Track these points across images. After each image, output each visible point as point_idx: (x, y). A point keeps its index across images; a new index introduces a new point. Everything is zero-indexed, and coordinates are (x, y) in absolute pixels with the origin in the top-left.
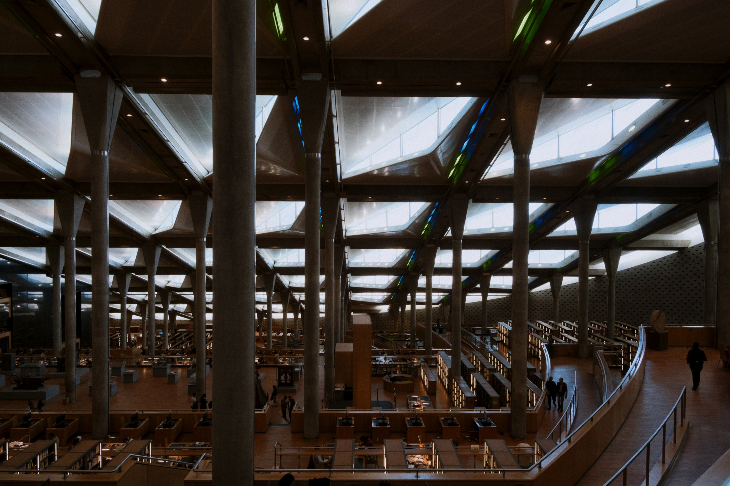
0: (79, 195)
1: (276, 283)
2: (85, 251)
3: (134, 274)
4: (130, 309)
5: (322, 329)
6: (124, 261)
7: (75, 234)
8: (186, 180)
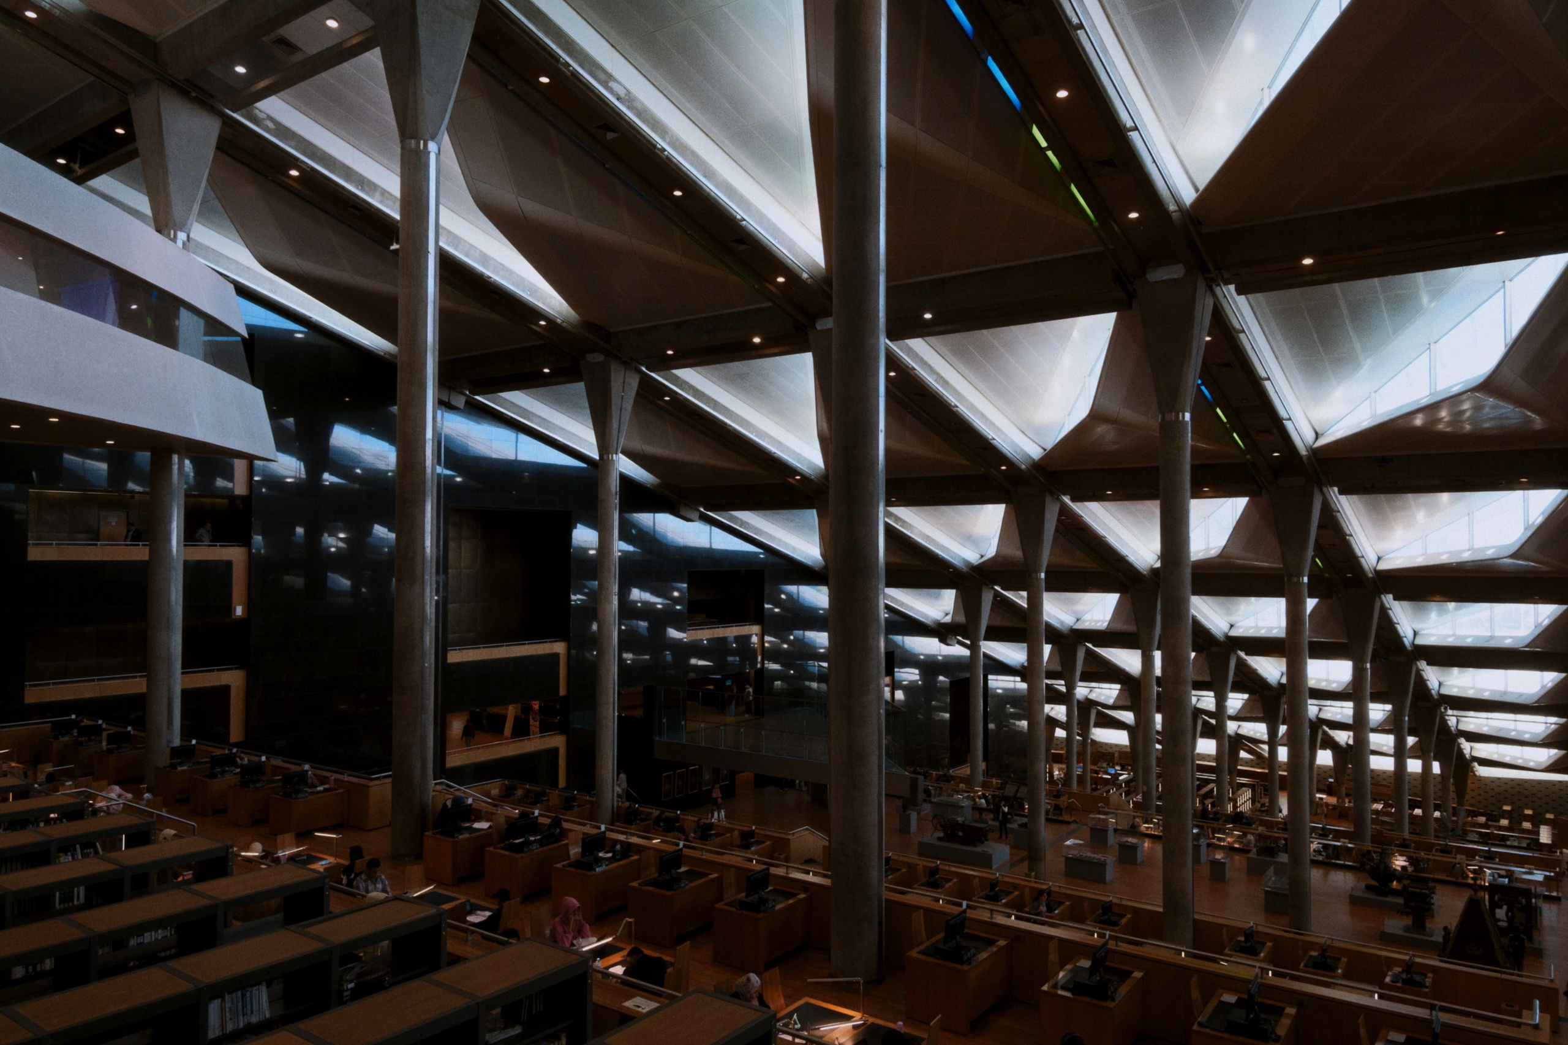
0: (1052, 493)
1: (1415, 683)
2: (1017, 598)
3: (1090, 645)
4: (1053, 714)
5: (1512, 810)
6: (1074, 620)
7: (1044, 568)
8: (1276, 454)
